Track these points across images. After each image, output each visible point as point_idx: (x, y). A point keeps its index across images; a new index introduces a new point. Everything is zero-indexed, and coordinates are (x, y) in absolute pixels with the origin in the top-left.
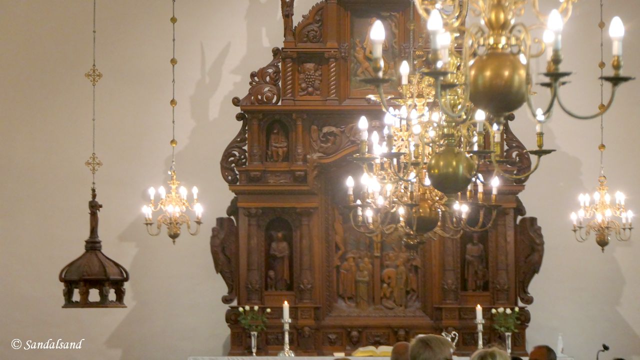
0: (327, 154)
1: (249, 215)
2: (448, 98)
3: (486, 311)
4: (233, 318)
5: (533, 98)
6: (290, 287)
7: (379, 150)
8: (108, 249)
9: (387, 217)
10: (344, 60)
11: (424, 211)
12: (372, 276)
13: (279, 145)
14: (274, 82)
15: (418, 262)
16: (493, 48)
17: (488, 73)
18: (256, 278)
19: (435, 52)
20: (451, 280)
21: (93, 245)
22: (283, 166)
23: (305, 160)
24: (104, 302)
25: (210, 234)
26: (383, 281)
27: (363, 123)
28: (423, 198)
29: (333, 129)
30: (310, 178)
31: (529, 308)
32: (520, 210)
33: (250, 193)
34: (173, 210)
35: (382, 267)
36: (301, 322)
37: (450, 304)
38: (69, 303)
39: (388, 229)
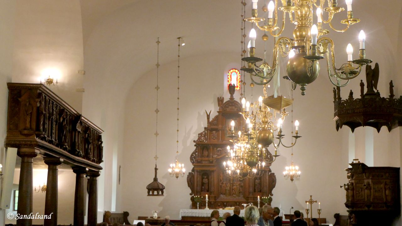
0: (218, 155)
1: (197, 172)
2: (251, 141)
3: (261, 198)
4: (192, 199)
5: (274, 141)
6: (208, 191)
7: (232, 155)
8: (160, 181)
9: (234, 173)
10: (223, 131)
11: (244, 171)
12: (230, 188)
13: (206, 153)
14: (205, 136)
15: (242, 185)
16: (264, 128)
17: (262, 135)
18: (199, 188)
19: (248, 129)
20: (251, 190)
21: (155, 179)
22: (207, 159)
23: (213, 157)
24: (158, 195)
25: (187, 177)
26: (233, 190)
27: (228, 148)
28: (244, 168)
29: (220, 149)
30: (214, 162)
31: (272, 197)
32: (270, 171)
33: (198, 166)
34: (177, 170)
35: (233, 186)
36: (211, 200)
37: (251, 196)
38: (149, 195)
39: (235, 176)
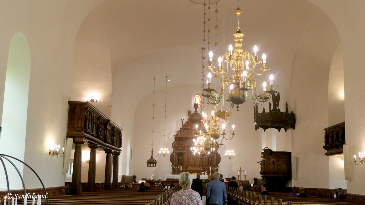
0: (188, 144)
1: (176, 153)
2: (207, 136)
3: (212, 168)
4: (173, 169)
5: (220, 136)
6: (182, 164)
7: (196, 144)
8: (154, 158)
9: (197, 154)
10: (191, 130)
11: (203, 153)
12: (194, 163)
13: (181, 143)
14: (180, 133)
15: (201, 161)
16: (215, 129)
17: (214, 133)
19: (206, 129)
20: (206, 164)
21: (152, 157)
22: (181, 146)
23: (185, 145)
24: (153, 166)
25: (170, 156)
26: (196, 164)
27: (194, 140)
28: (203, 151)
29: (189, 140)
30: (185, 147)
31: (218, 168)
32: (217, 153)
33: (177, 150)
34: (164, 152)
35: (196, 161)
36: (183, 170)
37: (206, 167)
38: (148, 166)
39: (197, 156)
